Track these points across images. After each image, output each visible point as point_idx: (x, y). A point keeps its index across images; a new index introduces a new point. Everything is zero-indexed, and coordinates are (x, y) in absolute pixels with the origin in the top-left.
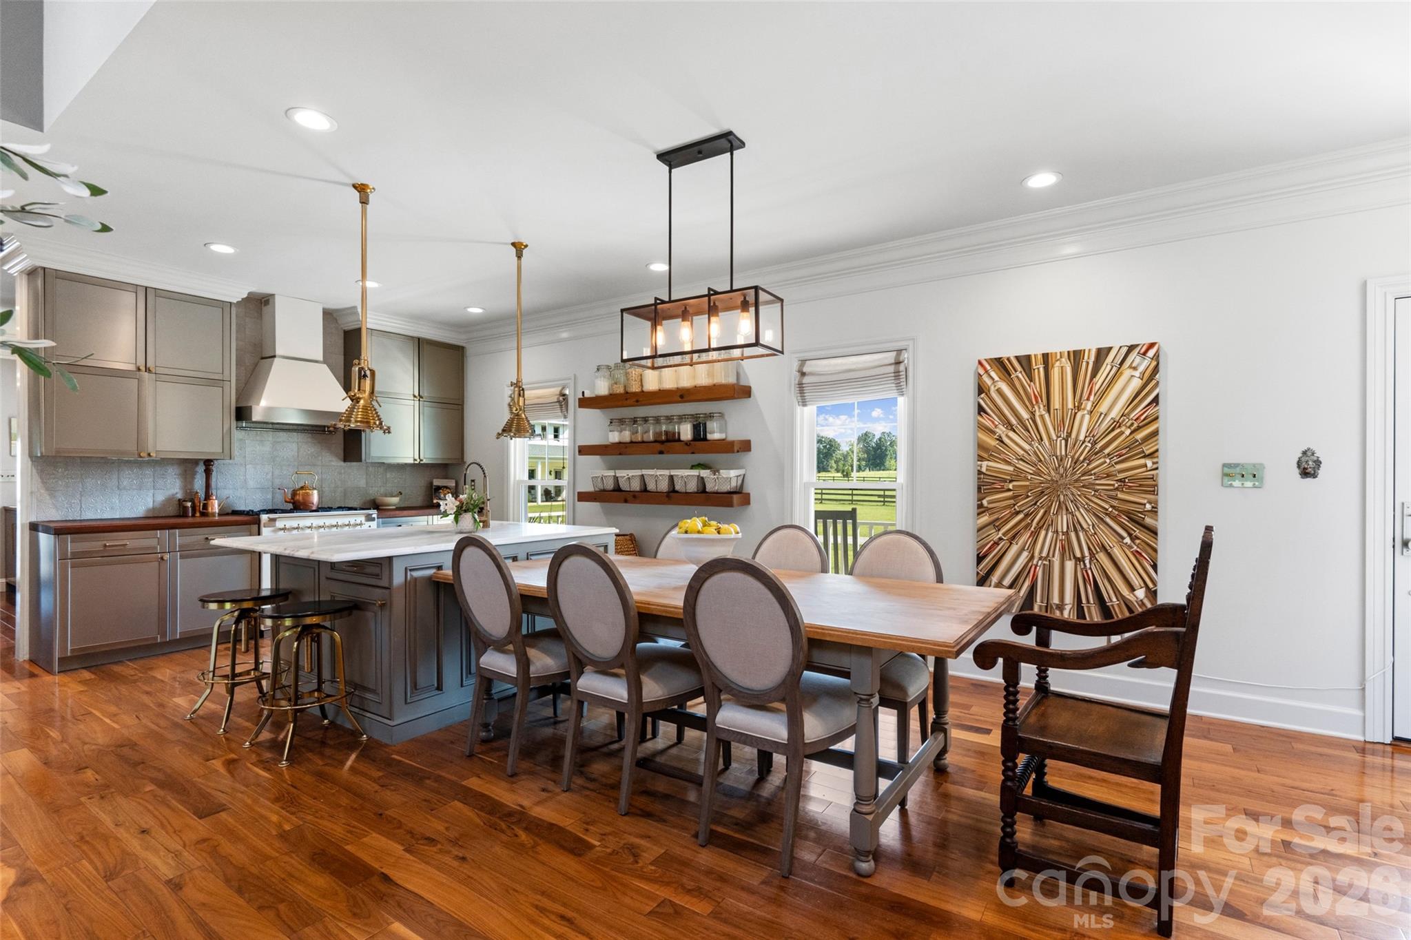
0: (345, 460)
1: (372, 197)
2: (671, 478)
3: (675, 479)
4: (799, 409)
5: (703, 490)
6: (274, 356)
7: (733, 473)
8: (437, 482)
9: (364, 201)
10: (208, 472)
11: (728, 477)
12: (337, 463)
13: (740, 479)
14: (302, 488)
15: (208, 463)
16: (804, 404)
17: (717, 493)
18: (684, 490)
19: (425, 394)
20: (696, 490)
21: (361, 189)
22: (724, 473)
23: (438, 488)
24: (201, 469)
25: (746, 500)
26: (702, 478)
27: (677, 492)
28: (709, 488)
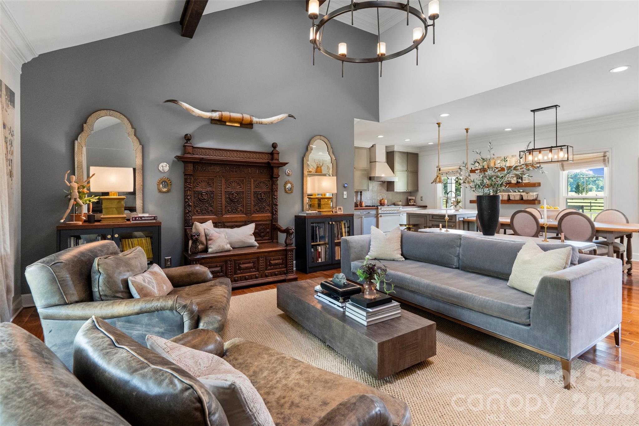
0: (387, 191)
1: (441, 125)
2: (509, 195)
3: (510, 196)
4: (561, 172)
5: (522, 199)
6: (376, 162)
7: (535, 194)
8: (410, 198)
9: (439, 126)
10: (361, 195)
11: (532, 195)
12: (385, 192)
13: (537, 195)
14: (382, 199)
15: (361, 192)
16: (564, 170)
17: (528, 200)
18: (514, 199)
19: (409, 169)
20: (519, 199)
21: (439, 124)
22: (531, 194)
23: (410, 200)
24: (359, 194)
25: (539, 202)
26: (522, 195)
27: (511, 200)
28: (524, 199)
